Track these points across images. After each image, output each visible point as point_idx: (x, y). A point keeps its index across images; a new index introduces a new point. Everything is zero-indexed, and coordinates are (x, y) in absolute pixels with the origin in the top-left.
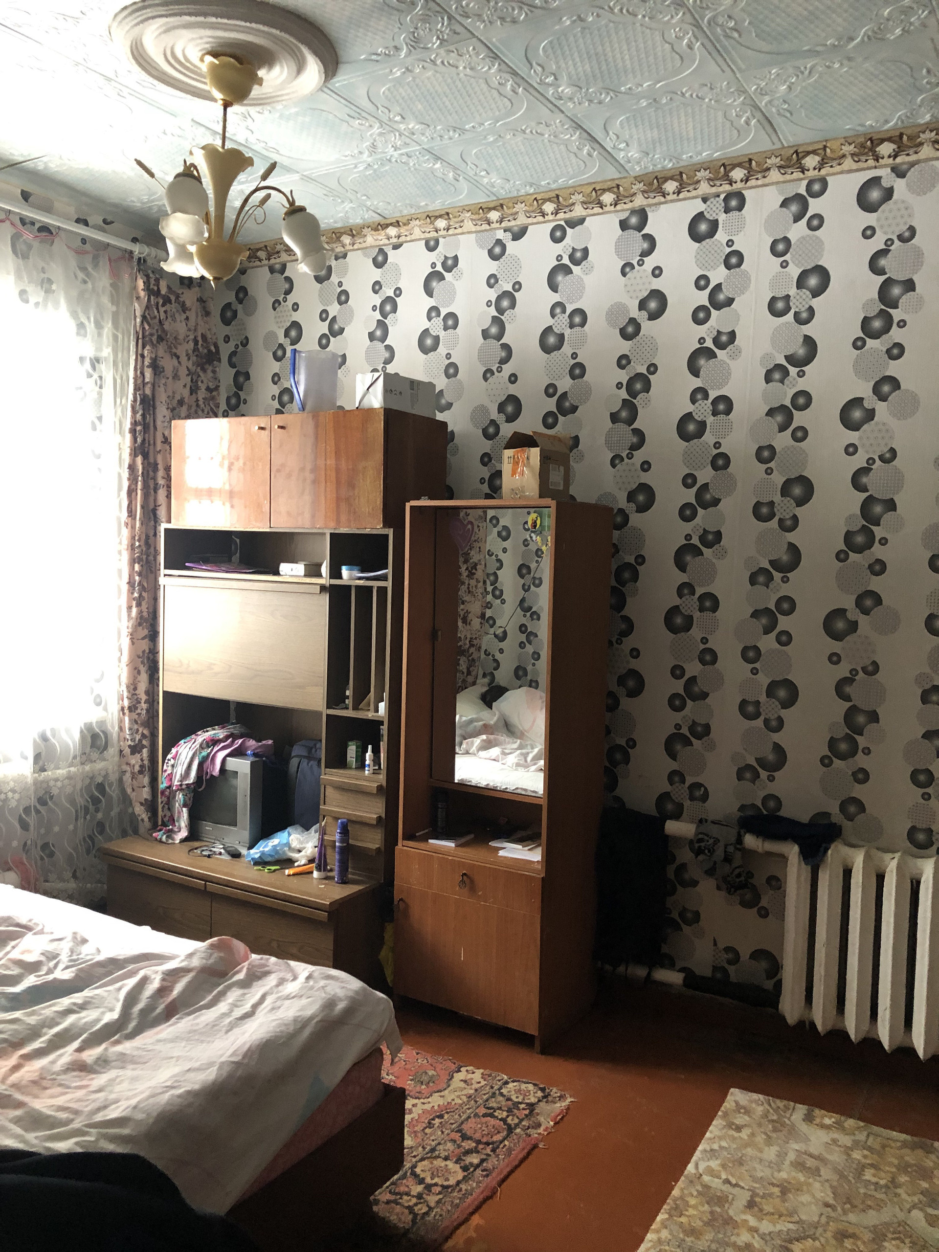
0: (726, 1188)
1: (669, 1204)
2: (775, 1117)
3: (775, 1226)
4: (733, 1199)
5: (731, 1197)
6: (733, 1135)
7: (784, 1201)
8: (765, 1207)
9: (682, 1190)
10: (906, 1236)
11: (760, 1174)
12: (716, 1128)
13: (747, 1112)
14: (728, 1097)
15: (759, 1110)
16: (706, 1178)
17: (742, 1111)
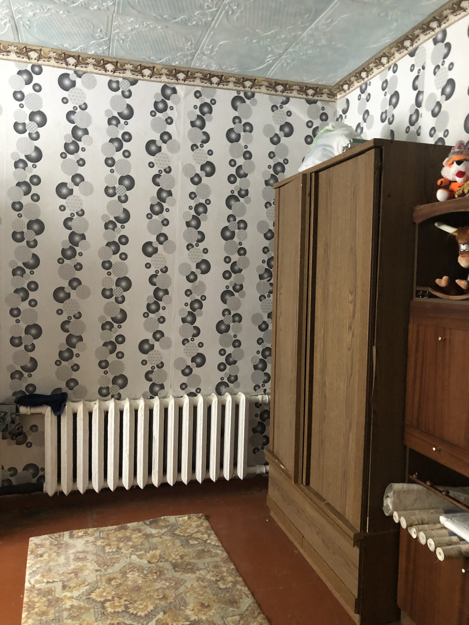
0: (49, 585)
1: (25, 607)
2: (56, 543)
3: (79, 591)
4: (55, 589)
5: (53, 589)
6: (40, 560)
7: (77, 579)
8: (71, 585)
9: (28, 597)
10: (134, 568)
11: (61, 572)
12: (30, 561)
13: (42, 546)
14: (30, 543)
15: (48, 543)
16: (37, 586)
17: (39, 546)
